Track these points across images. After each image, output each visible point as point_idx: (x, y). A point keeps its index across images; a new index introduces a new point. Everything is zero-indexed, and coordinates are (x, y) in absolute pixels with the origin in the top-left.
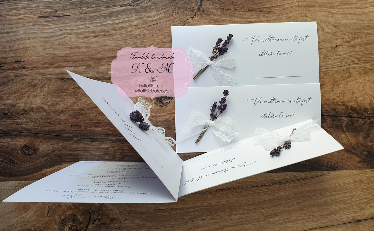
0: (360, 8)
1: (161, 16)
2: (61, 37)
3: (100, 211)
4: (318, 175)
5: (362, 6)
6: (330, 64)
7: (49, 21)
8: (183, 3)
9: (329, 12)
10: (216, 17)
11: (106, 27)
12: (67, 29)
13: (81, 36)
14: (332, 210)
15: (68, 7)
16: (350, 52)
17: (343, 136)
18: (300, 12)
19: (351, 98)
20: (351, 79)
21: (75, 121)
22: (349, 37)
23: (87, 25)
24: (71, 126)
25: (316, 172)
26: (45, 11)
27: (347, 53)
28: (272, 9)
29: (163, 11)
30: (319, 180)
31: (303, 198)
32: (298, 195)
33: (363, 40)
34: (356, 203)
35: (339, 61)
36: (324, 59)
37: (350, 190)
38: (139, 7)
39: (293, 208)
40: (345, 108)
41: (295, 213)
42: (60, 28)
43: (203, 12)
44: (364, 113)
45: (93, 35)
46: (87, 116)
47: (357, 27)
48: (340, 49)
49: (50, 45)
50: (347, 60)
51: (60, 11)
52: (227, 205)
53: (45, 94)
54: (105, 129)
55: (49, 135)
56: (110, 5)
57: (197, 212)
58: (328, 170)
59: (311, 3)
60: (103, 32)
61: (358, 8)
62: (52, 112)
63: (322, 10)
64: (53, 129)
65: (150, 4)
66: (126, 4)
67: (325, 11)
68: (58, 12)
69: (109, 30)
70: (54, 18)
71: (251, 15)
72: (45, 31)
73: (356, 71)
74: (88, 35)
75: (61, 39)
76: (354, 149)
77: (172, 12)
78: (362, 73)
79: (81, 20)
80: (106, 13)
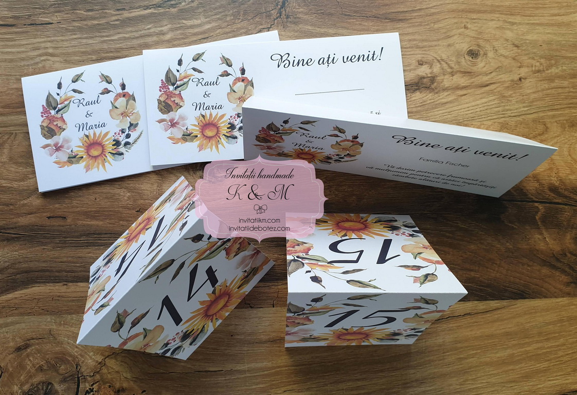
0: (559, 15)
1: (214, 24)
2: (37, 60)
3: (97, 375)
4: (494, 308)
5: (562, 11)
6: (511, 110)
7: (16, 33)
8: (254, 4)
9: (505, 21)
10: (310, 28)
11: (118, 44)
12: (49, 46)
13: (72, 58)
14: (523, 372)
15: (52, 10)
16: (543, 90)
17: (537, 236)
18: (456, 21)
19: (549, 169)
20: (546, 136)
21: (56, 208)
22: (541, 64)
23: (84, 41)
24: (49, 218)
25: (491, 302)
26: (10, 14)
27: (538, 91)
28: (408, 15)
29: (218, 16)
30: (496, 316)
31: (469, 349)
32: (459, 345)
33: (565, 70)
34: (565, 359)
35: (525, 105)
36: (499, 102)
37: (553, 335)
38: (176, 10)
39: (451, 368)
40: (538, 186)
41: (455, 379)
42: (36, 45)
43: (287, 18)
44: (572, 195)
45: (94, 57)
46: (78, 200)
47: (554, 47)
48: (526, 83)
49: (18, 74)
50: (538, 103)
51: (36, 15)
52: (330, 364)
53: (5, 160)
54: (110, 224)
55: (8, 233)
56: (125, 6)
57: (276, 377)
58: (512, 299)
59: (473, 7)
60: (112, 52)
61: (556, 15)
62: (15, 192)
63: (492, 18)
64: (16, 223)
65: (195, 4)
66: (153, 5)
67: (499, 20)
68: (32, 18)
69: (122, 49)
70: (26, 27)
71: (371, 24)
72: (9, 50)
73: (556, 122)
74: (85, 58)
75: (37, 63)
76: (558, 260)
77: (232, 18)
78: (567, 125)
79: (73, 31)
80: (117, 20)
